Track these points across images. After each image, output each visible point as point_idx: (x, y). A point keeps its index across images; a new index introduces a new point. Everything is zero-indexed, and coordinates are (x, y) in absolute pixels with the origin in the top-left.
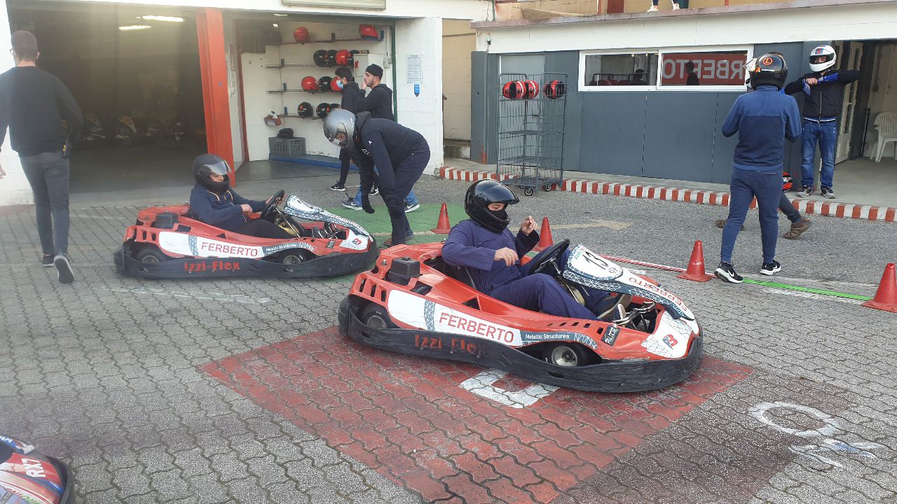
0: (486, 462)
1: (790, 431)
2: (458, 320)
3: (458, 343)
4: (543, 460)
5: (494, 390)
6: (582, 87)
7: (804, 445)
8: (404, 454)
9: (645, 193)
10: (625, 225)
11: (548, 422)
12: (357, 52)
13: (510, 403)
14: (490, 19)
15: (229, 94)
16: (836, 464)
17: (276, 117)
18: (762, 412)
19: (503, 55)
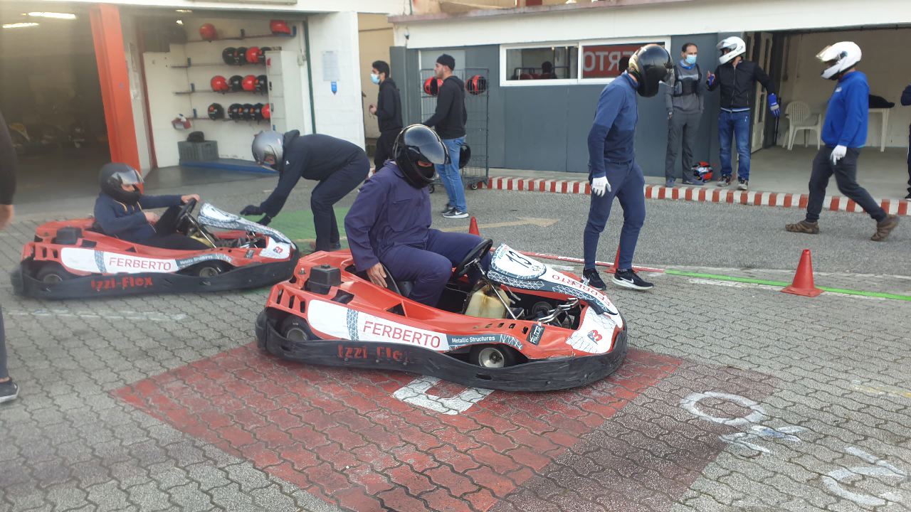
0: (422, 473)
1: (720, 420)
2: (382, 328)
3: (383, 351)
4: (479, 467)
5: (428, 398)
6: (504, 82)
7: (733, 432)
8: (336, 471)
9: (570, 188)
10: (550, 222)
11: (483, 426)
12: (268, 49)
13: (444, 410)
14: (408, 12)
15: (132, 97)
16: (764, 450)
17: (185, 120)
18: (693, 403)
19: (423, 50)
